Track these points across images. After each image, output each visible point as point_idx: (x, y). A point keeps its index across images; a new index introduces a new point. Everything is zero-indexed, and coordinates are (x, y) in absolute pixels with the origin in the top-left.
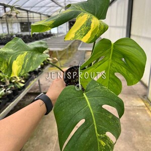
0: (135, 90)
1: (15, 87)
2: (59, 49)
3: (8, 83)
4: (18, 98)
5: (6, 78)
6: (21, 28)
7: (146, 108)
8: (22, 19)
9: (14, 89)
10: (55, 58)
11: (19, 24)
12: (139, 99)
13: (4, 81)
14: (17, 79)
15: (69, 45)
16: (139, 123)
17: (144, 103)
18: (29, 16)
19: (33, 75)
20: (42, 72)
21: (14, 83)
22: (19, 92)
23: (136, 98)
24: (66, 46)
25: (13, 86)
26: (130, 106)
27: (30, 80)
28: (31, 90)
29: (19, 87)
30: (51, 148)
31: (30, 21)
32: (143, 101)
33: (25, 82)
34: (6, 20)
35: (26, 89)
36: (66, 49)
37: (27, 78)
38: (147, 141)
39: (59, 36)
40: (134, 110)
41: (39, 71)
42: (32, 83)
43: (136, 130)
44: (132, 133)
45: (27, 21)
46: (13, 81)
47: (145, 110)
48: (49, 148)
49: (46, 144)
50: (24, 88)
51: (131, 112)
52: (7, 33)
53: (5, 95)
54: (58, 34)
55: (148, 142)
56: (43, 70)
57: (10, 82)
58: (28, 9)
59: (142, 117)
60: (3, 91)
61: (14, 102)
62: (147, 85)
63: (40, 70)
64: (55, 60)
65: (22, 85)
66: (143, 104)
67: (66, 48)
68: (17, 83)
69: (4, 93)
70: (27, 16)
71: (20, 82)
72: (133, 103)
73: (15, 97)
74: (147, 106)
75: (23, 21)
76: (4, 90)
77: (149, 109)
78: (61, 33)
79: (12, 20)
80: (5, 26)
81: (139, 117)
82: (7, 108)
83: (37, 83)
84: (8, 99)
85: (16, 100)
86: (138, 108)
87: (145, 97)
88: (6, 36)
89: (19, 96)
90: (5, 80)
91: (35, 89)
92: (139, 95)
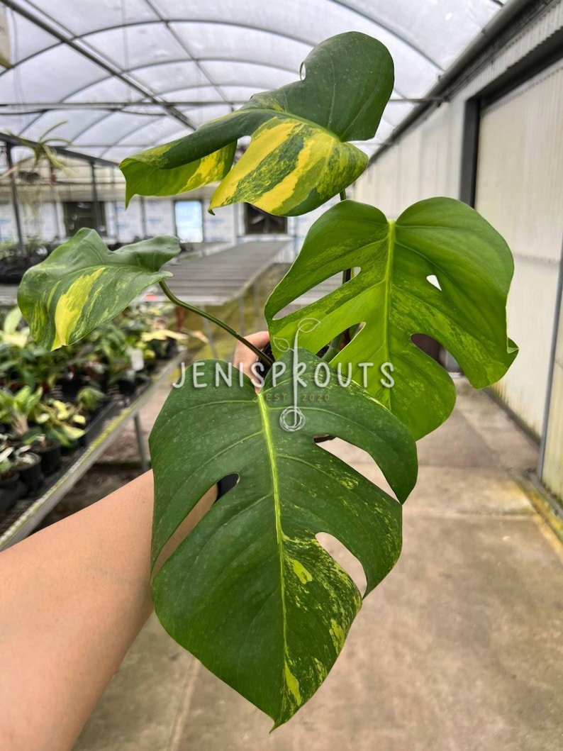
0: (493, 452)
1: (50, 441)
2: (212, 300)
3: (22, 427)
4: (61, 482)
5: (15, 406)
6: (68, 221)
7: (537, 519)
8: (72, 188)
9: (45, 448)
10: (198, 334)
11: (60, 208)
12: (511, 484)
13: (9, 420)
14: (58, 412)
15: (247, 285)
16: (513, 574)
17: (529, 497)
18: (98, 180)
19: (117, 397)
20: (151, 383)
21: (44, 428)
22: (65, 459)
23: (499, 480)
24: (236, 288)
25: (42, 438)
26: (477, 512)
27: (103, 413)
28: (107, 452)
29: (65, 442)
30: (182, 675)
31: (100, 198)
32: (526, 491)
33: (88, 422)
34: (15, 194)
35: (92, 447)
36: (236, 301)
37: (93, 407)
38: (545, 641)
39: (208, 251)
40: (492, 526)
41: (139, 382)
42: (111, 426)
43: (505, 602)
44: (488, 611)
45: (89, 198)
46: (43, 418)
47: (535, 526)
48: (177, 676)
49: (165, 659)
50: (82, 443)
51: (481, 535)
52: (15, 240)
53: (12, 472)
54: (205, 243)
55: (549, 645)
56: (155, 378)
57: (32, 423)
58: (95, 153)
59: (525, 552)
60: (3, 457)
61: (46, 497)
62: (539, 430)
63: (144, 376)
64: (197, 339)
65: (77, 434)
66: (525, 502)
67: (237, 294)
68: (58, 427)
69: (8, 465)
70: (89, 180)
71: (69, 421)
72: (488, 498)
73: (47, 481)
74: (539, 512)
75: (74, 198)
76: (9, 451)
77: (547, 521)
78: (216, 242)
79: (38, 192)
80: (7, 213)
81: (511, 551)
82: (18, 523)
83: (131, 425)
84: (21, 488)
85: (54, 489)
86: (508, 517)
87: (530, 475)
88: (11, 250)
89: (66, 477)
90: (10, 414)
91: (121, 449)
92: (508, 470)
